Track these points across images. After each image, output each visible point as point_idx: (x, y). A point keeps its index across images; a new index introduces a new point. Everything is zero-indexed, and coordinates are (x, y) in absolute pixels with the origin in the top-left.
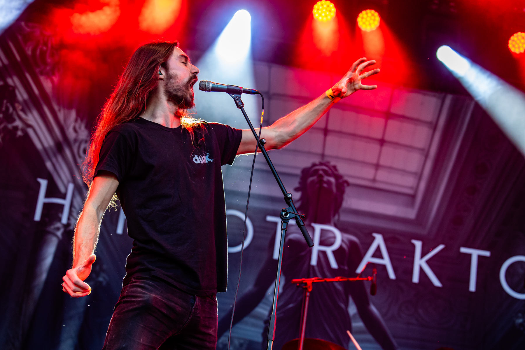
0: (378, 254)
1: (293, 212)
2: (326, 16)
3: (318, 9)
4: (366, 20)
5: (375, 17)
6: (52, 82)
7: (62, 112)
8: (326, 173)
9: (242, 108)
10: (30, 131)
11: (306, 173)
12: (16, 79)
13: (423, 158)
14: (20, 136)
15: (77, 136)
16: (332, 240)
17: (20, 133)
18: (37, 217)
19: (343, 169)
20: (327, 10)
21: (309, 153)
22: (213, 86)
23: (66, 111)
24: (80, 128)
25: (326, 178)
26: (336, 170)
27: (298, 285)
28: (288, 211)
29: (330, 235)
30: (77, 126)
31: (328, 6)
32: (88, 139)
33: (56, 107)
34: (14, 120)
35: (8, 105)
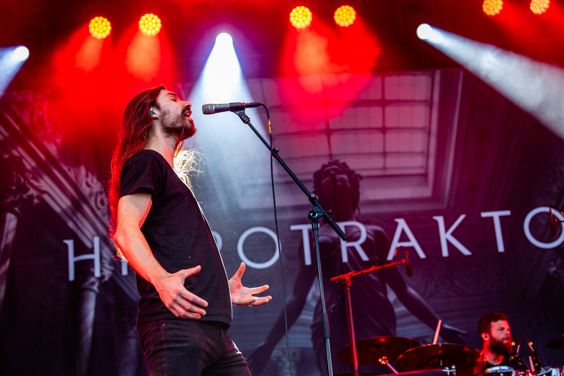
0: (404, 238)
1: (320, 211)
2: (304, 21)
3: (295, 17)
4: (343, 17)
5: (350, 11)
6: (56, 144)
7: (72, 170)
8: (338, 172)
9: (249, 122)
10: (46, 197)
11: (318, 175)
12: (20, 149)
13: (426, 136)
14: (37, 204)
15: (91, 190)
16: (358, 234)
17: (36, 201)
18: (72, 277)
19: (353, 164)
20: (303, 16)
21: (317, 156)
22: (216, 107)
23: (76, 169)
24: (92, 182)
25: (338, 177)
26: (347, 167)
27: (337, 282)
28: (315, 211)
29: (355, 230)
30: (89, 180)
31: (304, 11)
32: (103, 190)
33: (65, 168)
34: (28, 190)
35: (19, 176)
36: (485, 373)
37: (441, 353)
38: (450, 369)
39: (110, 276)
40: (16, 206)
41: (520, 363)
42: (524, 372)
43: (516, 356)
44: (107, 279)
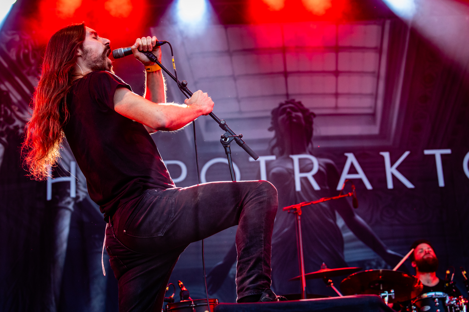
0: (353, 170)
1: (231, 136)
8: (293, 109)
9: (156, 61)
11: (276, 113)
12: (7, 84)
13: (375, 80)
14: (21, 134)
16: (310, 166)
17: (21, 131)
18: (49, 197)
19: (307, 103)
21: (275, 96)
22: (125, 51)
25: (294, 114)
26: (302, 105)
28: (226, 137)
29: (308, 162)
34: (14, 121)
35: (6, 108)
36: (421, 298)
37: (382, 278)
38: (389, 293)
39: (84, 197)
40: (3, 136)
41: (454, 290)
42: (457, 298)
43: (451, 283)
44: (81, 199)
